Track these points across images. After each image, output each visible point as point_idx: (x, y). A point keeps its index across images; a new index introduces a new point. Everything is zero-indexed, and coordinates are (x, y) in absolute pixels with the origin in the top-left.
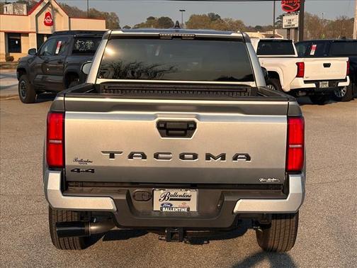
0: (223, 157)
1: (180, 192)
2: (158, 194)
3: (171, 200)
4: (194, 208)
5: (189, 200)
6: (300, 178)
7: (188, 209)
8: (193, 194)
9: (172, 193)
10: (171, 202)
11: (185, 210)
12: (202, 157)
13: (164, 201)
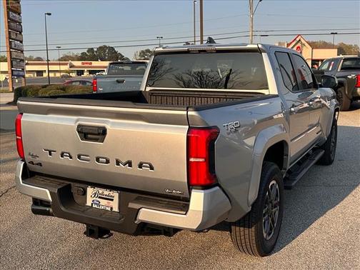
0: (130, 164)
1: (106, 192)
2: (90, 191)
3: (100, 197)
4: (116, 209)
5: (112, 200)
6: (203, 194)
7: (112, 208)
8: (116, 195)
9: (101, 192)
10: (99, 200)
11: (109, 209)
12: (113, 162)
13: (94, 199)
